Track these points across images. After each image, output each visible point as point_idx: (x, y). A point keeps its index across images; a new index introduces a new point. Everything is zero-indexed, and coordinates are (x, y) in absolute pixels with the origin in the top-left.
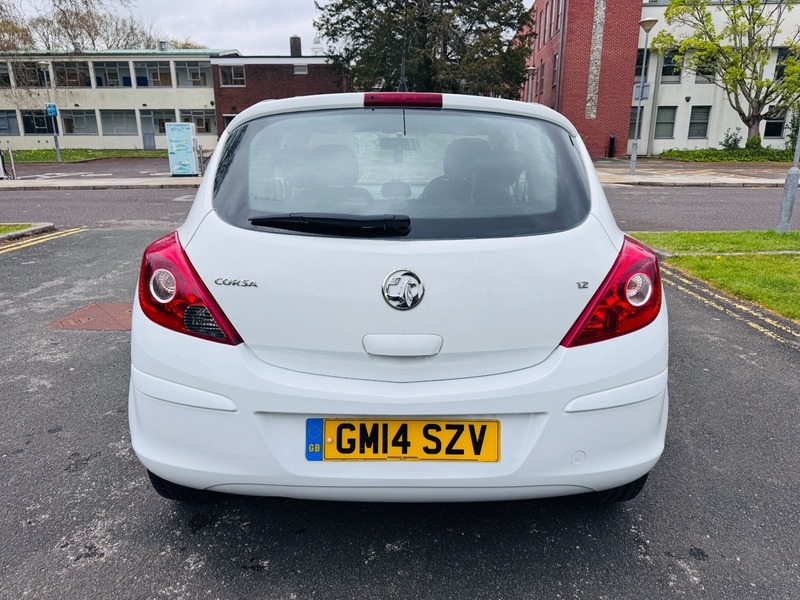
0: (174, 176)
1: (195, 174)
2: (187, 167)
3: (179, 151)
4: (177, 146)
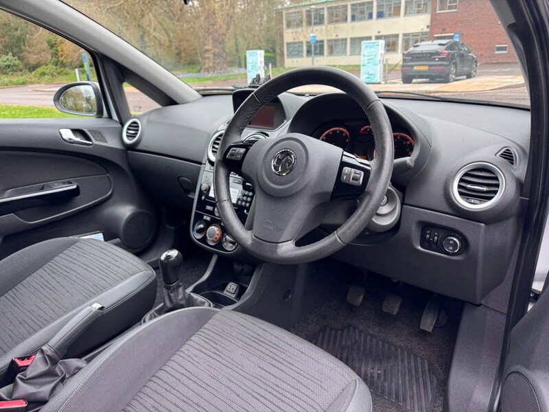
1: (378, 81)
2: (373, 76)
3: (369, 63)
4: (368, 60)
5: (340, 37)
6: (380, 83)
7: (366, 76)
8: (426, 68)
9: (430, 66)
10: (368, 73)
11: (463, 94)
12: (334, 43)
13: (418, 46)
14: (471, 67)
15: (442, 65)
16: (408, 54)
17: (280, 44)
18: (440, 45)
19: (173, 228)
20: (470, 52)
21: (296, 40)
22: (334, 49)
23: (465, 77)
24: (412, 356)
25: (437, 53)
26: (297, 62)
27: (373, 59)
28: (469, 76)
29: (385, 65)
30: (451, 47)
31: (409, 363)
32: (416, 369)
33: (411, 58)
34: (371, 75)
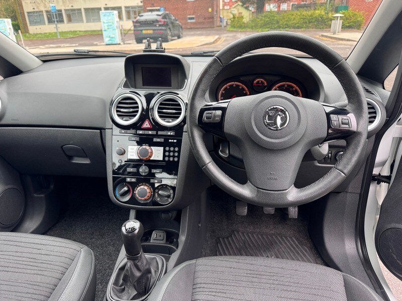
0: (107, 45)
1: (119, 43)
2: (114, 39)
3: (108, 28)
4: (108, 26)
5: (75, 7)
6: (120, 44)
7: (108, 39)
8: (151, 32)
9: (154, 30)
10: (109, 37)
11: (181, 50)
12: (71, 13)
13: (142, 16)
14: (179, 31)
15: (161, 30)
16: (137, 22)
17: (21, 13)
18: (158, 15)
19: (42, 196)
20: (176, 21)
21: (36, 10)
22: (72, 17)
23: (176, 38)
24: (283, 237)
25: (157, 21)
26: (40, 29)
27: (111, 26)
28: (179, 37)
29: (121, 30)
30: (165, 17)
31: (285, 243)
32: (292, 245)
33: (139, 24)
34: (112, 38)
